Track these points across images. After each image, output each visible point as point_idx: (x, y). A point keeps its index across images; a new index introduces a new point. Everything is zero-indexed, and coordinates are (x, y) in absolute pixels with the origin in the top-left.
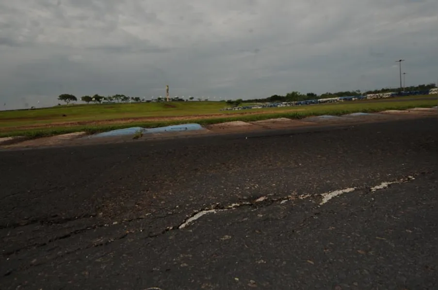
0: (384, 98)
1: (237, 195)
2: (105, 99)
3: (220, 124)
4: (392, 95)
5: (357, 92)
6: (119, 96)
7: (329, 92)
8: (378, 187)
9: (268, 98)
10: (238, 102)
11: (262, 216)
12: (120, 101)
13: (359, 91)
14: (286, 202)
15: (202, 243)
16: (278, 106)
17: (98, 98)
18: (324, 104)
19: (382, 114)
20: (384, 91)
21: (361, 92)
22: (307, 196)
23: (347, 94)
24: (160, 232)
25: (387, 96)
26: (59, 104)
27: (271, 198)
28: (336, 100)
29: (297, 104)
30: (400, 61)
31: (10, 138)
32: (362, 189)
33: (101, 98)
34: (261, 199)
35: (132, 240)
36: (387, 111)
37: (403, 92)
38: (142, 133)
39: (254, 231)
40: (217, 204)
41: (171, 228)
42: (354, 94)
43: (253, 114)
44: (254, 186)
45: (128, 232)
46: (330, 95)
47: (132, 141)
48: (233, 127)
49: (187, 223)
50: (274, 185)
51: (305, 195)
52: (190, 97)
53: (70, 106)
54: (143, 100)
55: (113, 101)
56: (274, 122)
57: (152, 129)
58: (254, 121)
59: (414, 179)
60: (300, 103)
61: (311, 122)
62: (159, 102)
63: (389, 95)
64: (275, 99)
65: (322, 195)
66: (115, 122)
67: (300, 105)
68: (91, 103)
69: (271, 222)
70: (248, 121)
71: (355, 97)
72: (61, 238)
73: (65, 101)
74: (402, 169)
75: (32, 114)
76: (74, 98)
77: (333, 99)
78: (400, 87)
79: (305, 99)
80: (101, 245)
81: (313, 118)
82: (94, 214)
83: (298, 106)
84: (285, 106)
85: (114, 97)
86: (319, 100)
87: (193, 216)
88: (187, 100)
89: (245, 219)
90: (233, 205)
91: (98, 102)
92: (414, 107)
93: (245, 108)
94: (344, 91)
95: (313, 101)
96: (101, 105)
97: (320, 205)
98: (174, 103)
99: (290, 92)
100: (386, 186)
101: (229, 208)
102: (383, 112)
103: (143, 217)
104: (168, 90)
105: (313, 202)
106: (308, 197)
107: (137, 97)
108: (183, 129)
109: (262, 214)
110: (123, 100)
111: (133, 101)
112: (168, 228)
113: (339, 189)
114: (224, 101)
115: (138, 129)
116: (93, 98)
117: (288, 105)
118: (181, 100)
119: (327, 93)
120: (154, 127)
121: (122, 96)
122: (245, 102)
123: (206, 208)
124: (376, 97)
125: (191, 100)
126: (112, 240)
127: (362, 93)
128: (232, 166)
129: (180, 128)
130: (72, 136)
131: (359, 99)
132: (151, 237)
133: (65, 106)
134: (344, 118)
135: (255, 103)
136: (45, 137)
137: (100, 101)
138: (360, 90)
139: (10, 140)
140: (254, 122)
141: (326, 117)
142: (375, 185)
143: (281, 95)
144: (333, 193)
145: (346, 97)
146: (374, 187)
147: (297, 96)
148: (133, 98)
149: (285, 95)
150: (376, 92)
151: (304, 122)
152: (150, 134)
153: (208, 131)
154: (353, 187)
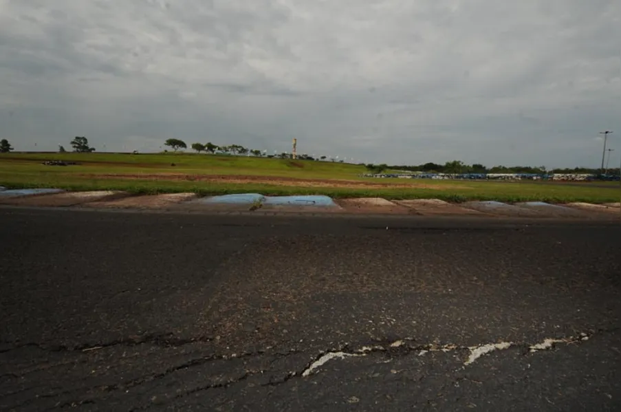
0: (576, 181)
1: (369, 333)
2: (219, 149)
3: (355, 200)
4: (588, 179)
5: (541, 169)
6: (236, 147)
7: (503, 165)
8: (539, 346)
9: (421, 166)
10: (382, 168)
11: (395, 372)
12: (237, 153)
13: (544, 168)
14: (426, 353)
15: (326, 404)
16: (433, 177)
17: (211, 147)
18: (494, 180)
19: (570, 207)
20: (577, 171)
21: (546, 170)
22: (451, 347)
23: (527, 170)
24: (282, 378)
25: (581, 179)
26: (166, 151)
27: (408, 345)
28: (511, 177)
29: (457, 177)
30: (607, 132)
31: (110, 193)
32: (519, 346)
33: (215, 147)
34: (397, 344)
35: (253, 385)
36: (577, 204)
37: (604, 175)
38: (262, 203)
39: (385, 395)
40: (346, 344)
41: (294, 374)
42: (536, 171)
43: (398, 187)
44: (389, 321)
45: (248, 371)
46: (504, 170)
47: (248, 214)
48: (371, 205)
49: (311, 368)
50: (415, 322)
51: (449, 346)
52: (322, 156)
53: (178, 154)
54: (264, 154)
55: (228, 153)
56: (425, 204)
57: (273, 198)
58: (399, 199)
59: (587, 338)
60: (463, 177)
61: (473, 209)
62: (283, 158)
63: (583, 177)
64: (430, 168)
65: (470, 348)
66: (229, 181)
67: (462, 179)
68: (202, 152)
69: (404, 384)
70: (392, 199)
71: (537, 176)
72: (178, 368)
73: (173, 147)
74: (575, 318)
75: (134, 159)
76: (183, 144)
77: (508, 175)
78: (601, 168)
79: (469, 172)
80: (220, 385)
81: (476, 203)
82: (210, 337)
83: (458, 179)
84: (441, 178)
85: (230, 147)
86: (488, 175)
87: (318, 359)
88: (317, 160)
89: (377, 375)
90: (365, 348)
91: (211, 152)
92: (616, 202)
93: (389, 176)
94: (523, 165)
95: (480, 175)
96: (215, 155)
97: (464, 365)
98: (301, 161)
99: (451, 161)
100: (550, 345)
101: (359, 353)
102: (571, 204)
103: (264, 351)
104: (295, 145)
105: (458, 359)
106: (453, 349)
107: (258, 150)
108: (309, 203)
109: (397, 370)
110: (240, 152)
111: (252, 155)
112: (291, 372)
113: (491, 342)
114: (363, 164)
115: (257, 196)
116: (206, 146)
117: (446, 178)
118: (310, 159)
119: (500, 166)
120: (275, 196)
121: (240, 147)
122: (391, 168)
123: (334, 349)
124: (565, 178)
125: (323, 160)
126: (231, 380)
127: (548, 171)
128: (367, 280)
129: (307, 201)
130: (180, 197)
131: (543, 177)
132: (272, 384)
133: (171, 154)
134: (516, 208)
135: (403, 171)
136: (149, 194)
137: (213, 151)
138: (545, 166)
139: (110, 196)
140: (398, 201)
141: (494, 204)
142: (536, 343)
143: (438, 164)
144: (482, 348)
145: (526, 175)
146: (534, 345)
147: (459, 167)
148: (252, 151)
149: (443, 164)
150: (567, 171)
151: (463, 209)
152: (270, 206)
153: (341, 208)
154: (508, 342)
